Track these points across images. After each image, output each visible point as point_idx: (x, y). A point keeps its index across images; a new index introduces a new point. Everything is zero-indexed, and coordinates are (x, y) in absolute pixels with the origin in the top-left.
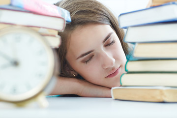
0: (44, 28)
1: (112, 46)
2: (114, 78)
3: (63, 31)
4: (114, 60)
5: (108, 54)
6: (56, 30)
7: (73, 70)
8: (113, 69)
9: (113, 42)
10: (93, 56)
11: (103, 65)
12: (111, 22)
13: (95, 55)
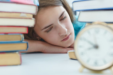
0: (23, 13)
1: (65, 20)
2: (66, 41)
3: (36, 14)
4: (66, 30)
5: (63, 26)
6: (31, 14)
7: (38, 36)
8: (66, 36)
9: (65, 17)
10: (52, 27)
11: (59, 34)
12: (63, 4)
13: (54, 27)
